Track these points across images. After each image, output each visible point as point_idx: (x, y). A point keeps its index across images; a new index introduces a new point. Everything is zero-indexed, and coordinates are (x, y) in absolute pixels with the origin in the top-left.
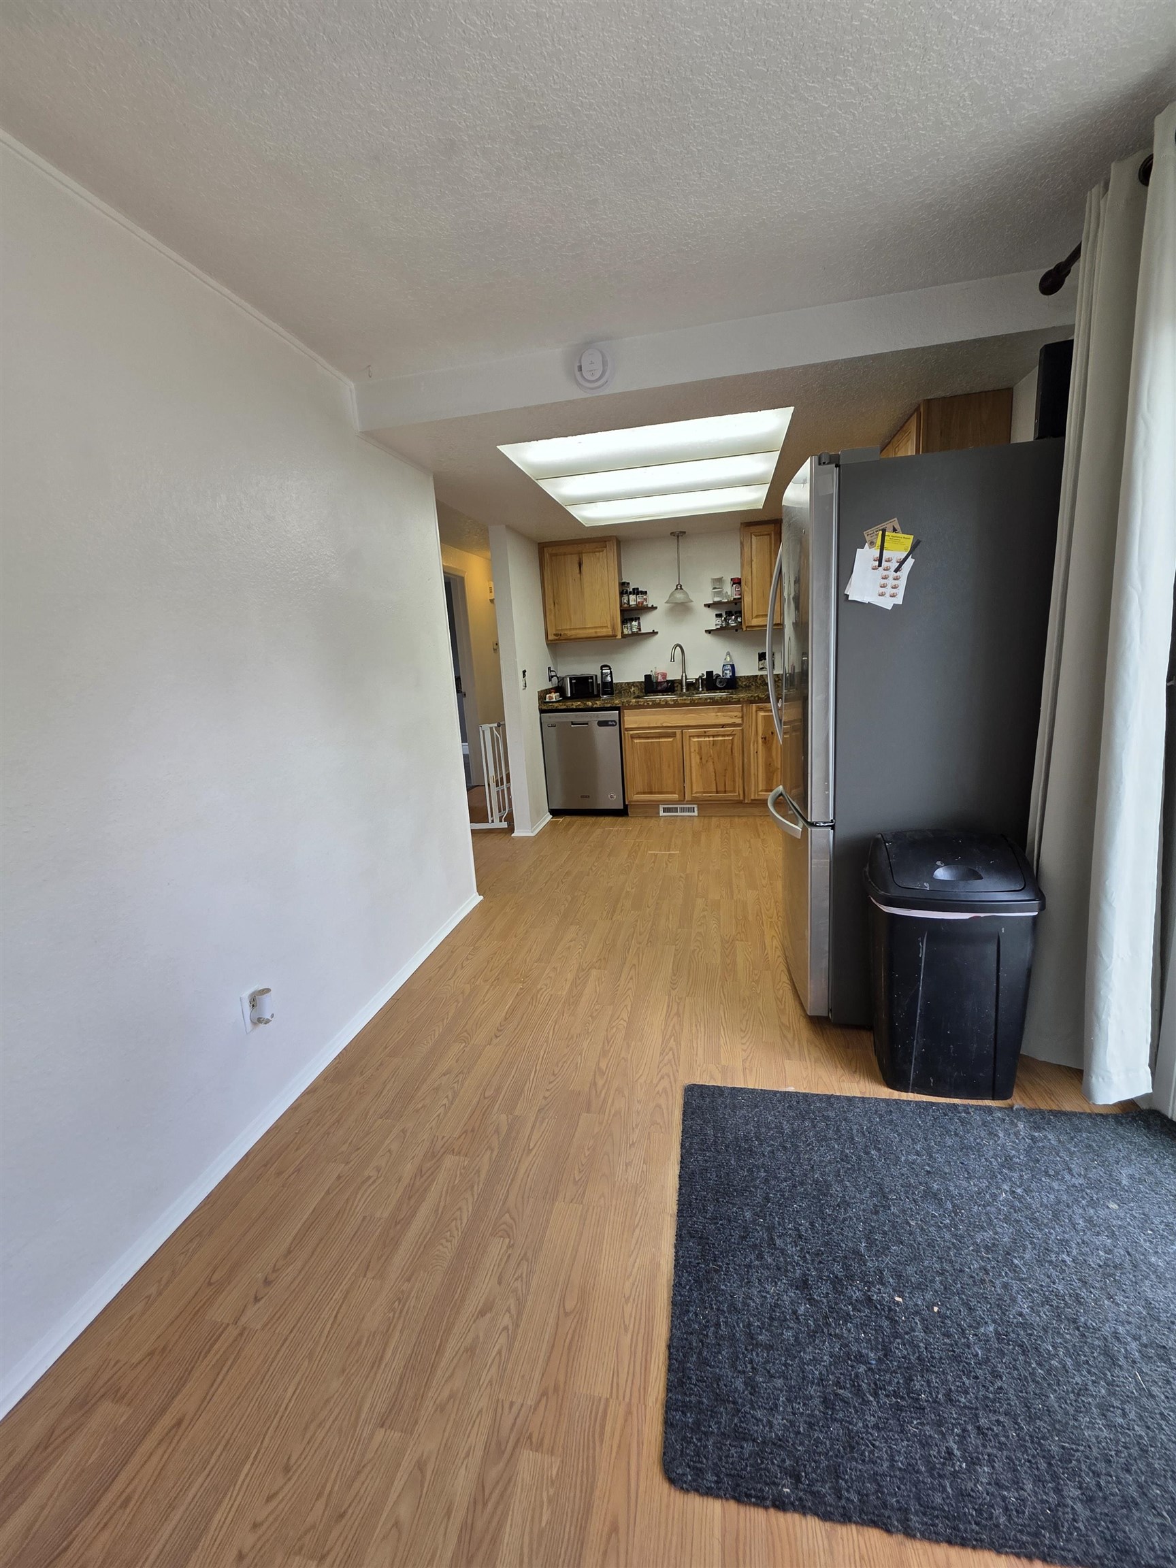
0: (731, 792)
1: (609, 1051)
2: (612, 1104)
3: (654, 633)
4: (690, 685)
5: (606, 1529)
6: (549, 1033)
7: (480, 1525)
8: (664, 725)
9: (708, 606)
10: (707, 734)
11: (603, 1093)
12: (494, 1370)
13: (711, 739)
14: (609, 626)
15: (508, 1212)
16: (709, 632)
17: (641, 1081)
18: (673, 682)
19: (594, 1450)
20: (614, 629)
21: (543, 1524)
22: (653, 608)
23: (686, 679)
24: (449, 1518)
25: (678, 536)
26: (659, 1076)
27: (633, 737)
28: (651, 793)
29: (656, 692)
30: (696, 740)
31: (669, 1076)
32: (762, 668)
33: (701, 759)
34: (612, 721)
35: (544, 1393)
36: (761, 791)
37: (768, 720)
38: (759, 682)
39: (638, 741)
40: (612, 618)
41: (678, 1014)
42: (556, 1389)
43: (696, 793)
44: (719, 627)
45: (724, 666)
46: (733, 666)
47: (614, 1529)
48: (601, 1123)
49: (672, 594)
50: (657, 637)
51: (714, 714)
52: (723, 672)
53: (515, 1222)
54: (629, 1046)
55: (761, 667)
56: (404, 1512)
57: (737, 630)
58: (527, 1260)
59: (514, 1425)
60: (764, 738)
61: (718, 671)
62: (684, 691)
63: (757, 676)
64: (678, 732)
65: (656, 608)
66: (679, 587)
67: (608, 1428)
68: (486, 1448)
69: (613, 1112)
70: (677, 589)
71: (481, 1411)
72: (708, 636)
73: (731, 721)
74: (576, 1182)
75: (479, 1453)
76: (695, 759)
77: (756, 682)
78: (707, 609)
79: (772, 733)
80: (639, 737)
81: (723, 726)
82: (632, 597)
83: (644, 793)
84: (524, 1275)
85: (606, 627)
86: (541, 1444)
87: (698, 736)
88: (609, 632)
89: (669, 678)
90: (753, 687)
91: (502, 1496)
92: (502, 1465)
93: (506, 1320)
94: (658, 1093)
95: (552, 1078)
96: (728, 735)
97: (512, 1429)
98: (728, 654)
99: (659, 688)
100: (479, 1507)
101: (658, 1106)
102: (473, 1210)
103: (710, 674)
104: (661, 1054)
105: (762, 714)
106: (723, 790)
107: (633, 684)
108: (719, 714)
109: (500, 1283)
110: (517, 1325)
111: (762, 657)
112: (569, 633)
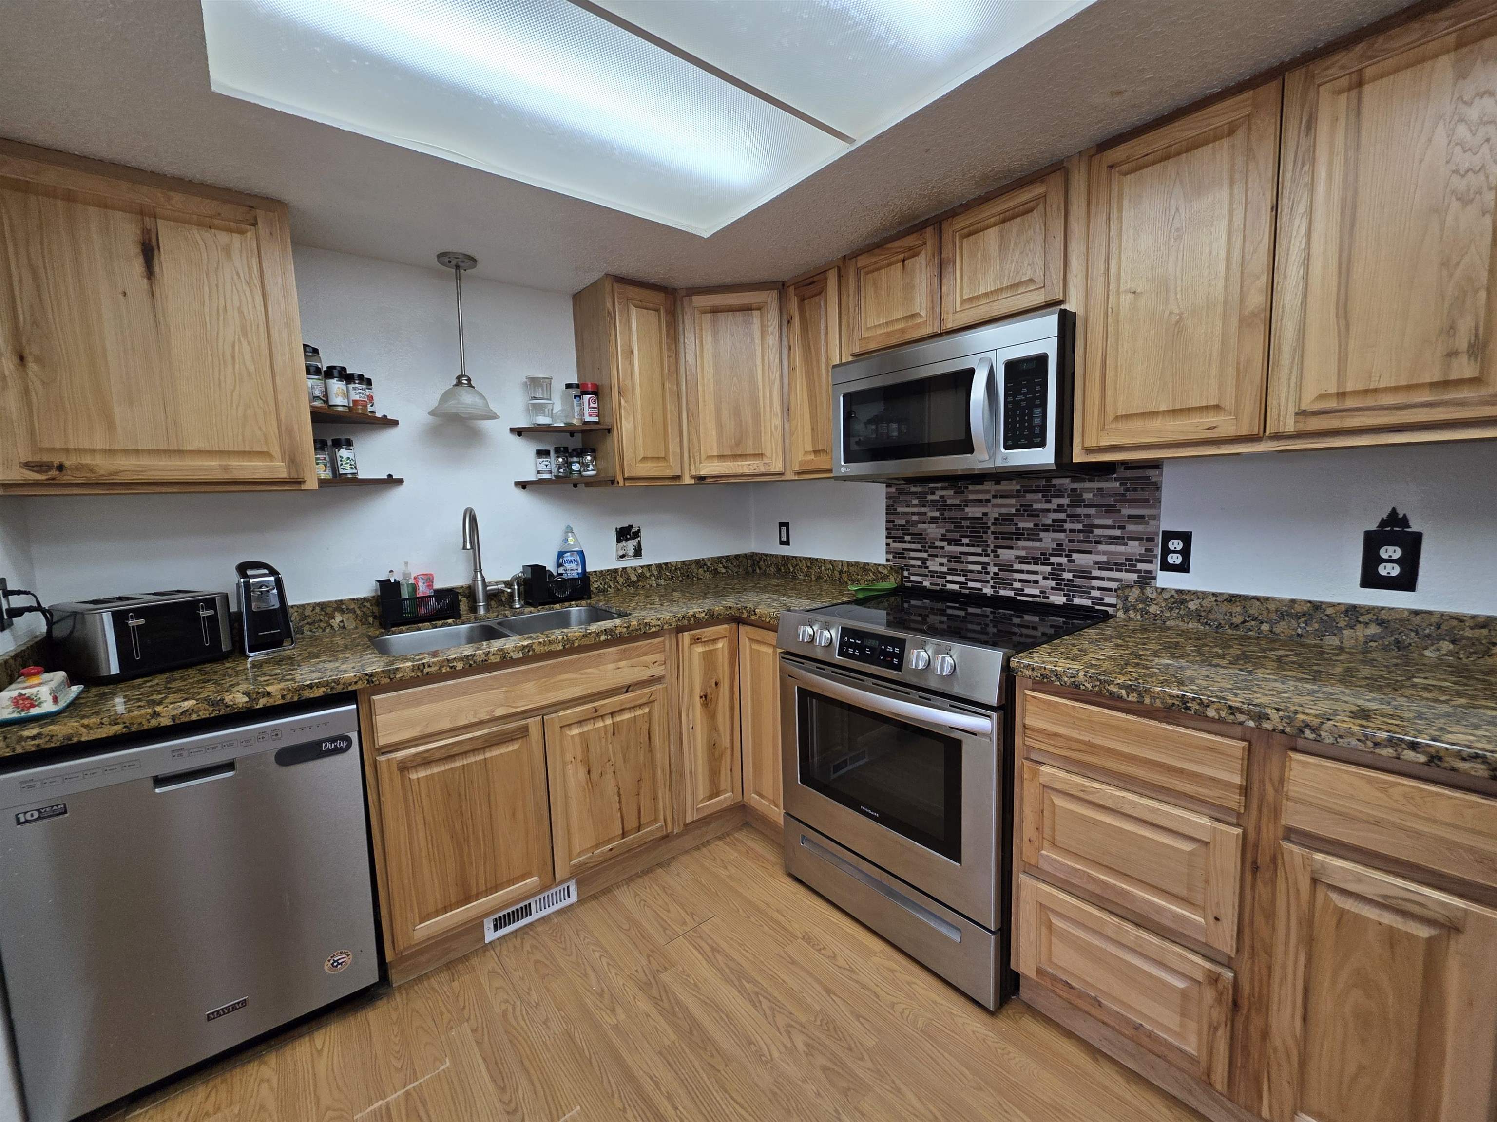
0: (650, 823)
3: (392, 482)
4: (493, 597)
8: (499, 712)
9: (519, 432)
10: (600, 713)
13: (609, 721)
14: (276, 450)
16: (523, 485)
18: (450, 593)
20: (293, 460)
22: (389, 423)
23: (485, 585)
25: (457, 267)
27: (404, 767)
28: (467, 900)
29: (414, 621)
30: (576, 731)
32: (623, 556)
33: (589, 772)
34: (333, 740)
36: (702, 801)
37: (709, 658)
38: (621, 580)
39: (422, 773)
40: (286, 432)
43: (579, 855)
44: (546, 476)
45: (561, 554)
46: (581, 553)
49: (446, 396)
50: (400, 491)
51: (611, 666)
52: (559, 565)
55: (621, 553)
57: (575, 486)
60: (704, 697)
61: (551, 566)
62: (482, 611)
63: (616, 570)
64: (533, 723)
65: (395, 423)
66: (463, 381)
70: (459, 383)
72: (519, 493)
73: (644, 674)
76: (575, 776)
77: (615, 580)
78: (515, 439)
79: (716, 684)
80: (426, 761)
81: (628, 689)
82: (336, 386)
83: (445, 910)
85: (265, 455)
87: (580, 723)
88: (279, 469)
89: (438, 585)
90: (611, 591)
96: (640, 706)
98: (569, 530)
99: (423, 611)
103: (537, 571)
105: (699, 649)
106: (635, 824)
107: (339, 606)
108: (622, 664)
111: (624, 534)
112: (103, 465)
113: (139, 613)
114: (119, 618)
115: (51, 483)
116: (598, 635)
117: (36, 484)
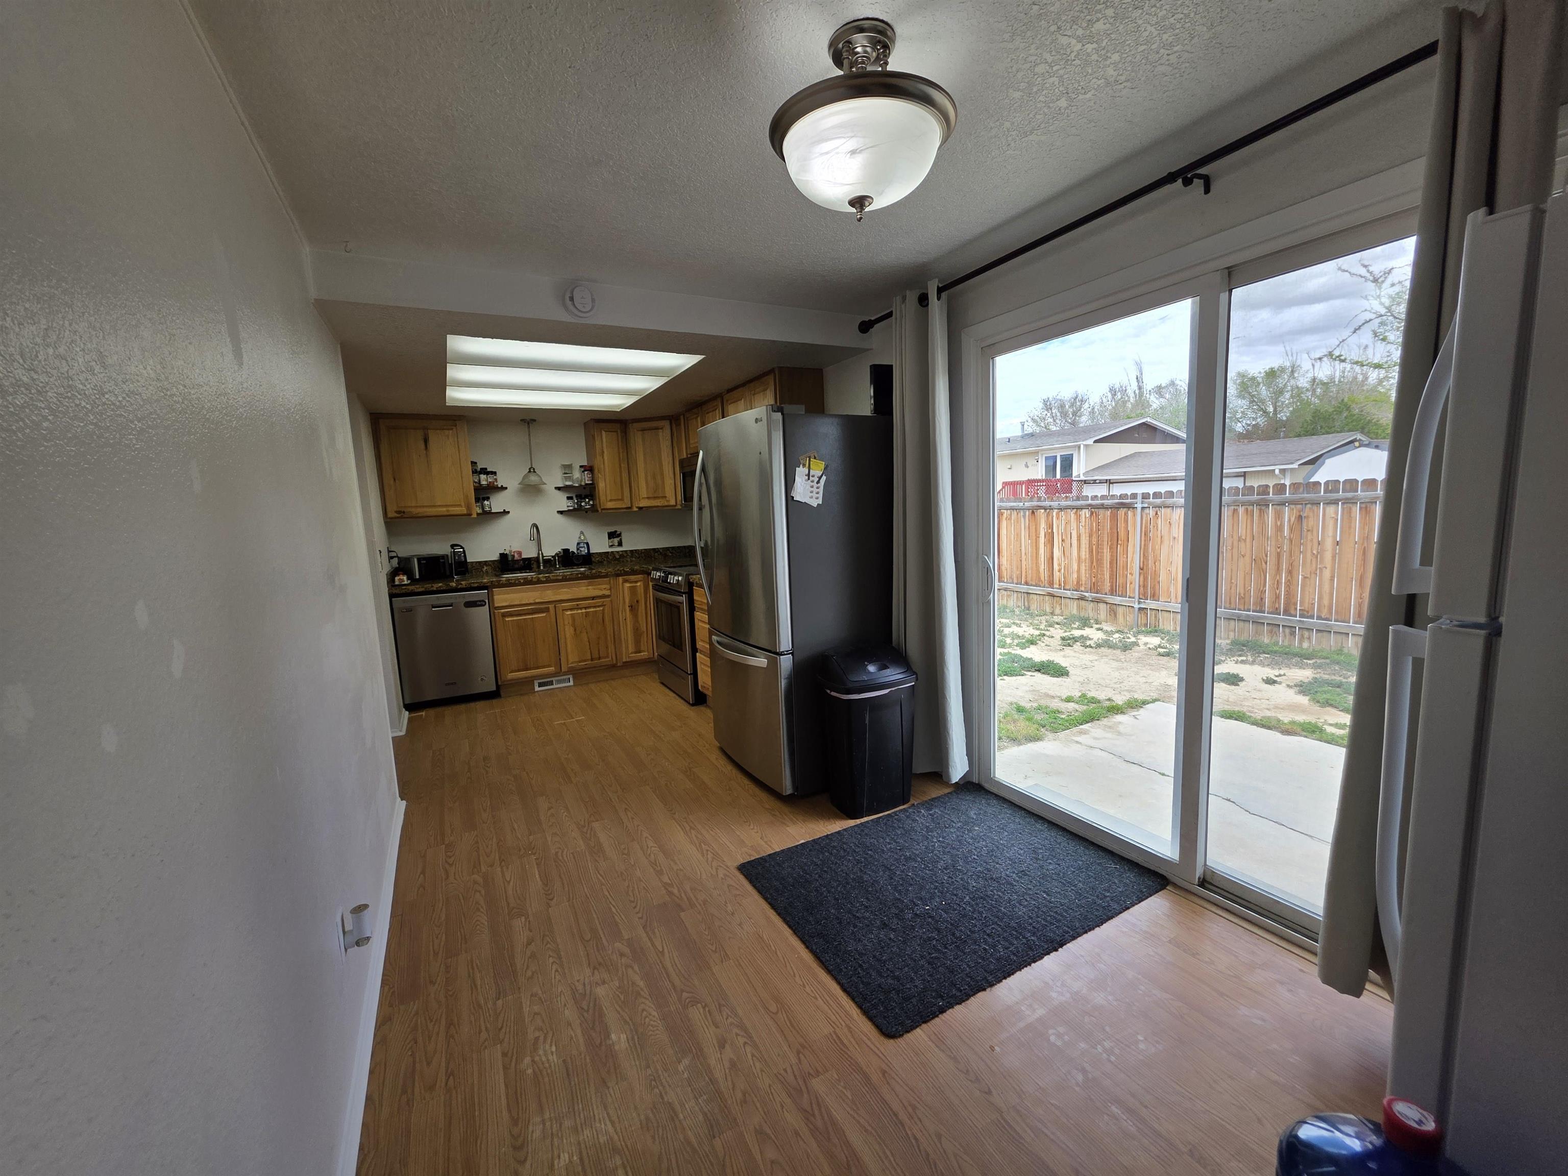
0: (605, 658)
1: (661, 869)
2: (697, 899)
3: (505, 513)
4: (547, 562)
5: (881, 1075)
6: (598, 878)
7: (819, 1123)
8: (537, 601)
9: (558, 489)
10: (580, 606)
11: (683, 895)
12: (758, 1064)
13: (584, 611)
14: (463, 504)
15: (682, 991)
16: (561, 512)
17: (704, 877)
18: (529, 559)
19: (847, 1054)
20: (469, 507)
21: (850, 1097)
22: (503, 488)
23: (543, 557)
24: (800, 1136)
25: (528, 423)
26: (714, 869)
27: (504, 615)
28: (527, 669)
29: (513, 570)
30: (569, 613)
31: (720, 866)
32: (612, 546)
33: (575, 630)
34: (480, 601)
35: (798, 1053)
36: (632, 653)
37: (633, 590)
38: (611, 558)
39: (510, 619)
40: (466, 497)
41: (691, 828)
42: (803, 1047)
43: (572, 663)
44: (571, 508)
45: (578, 544)
46: (587, 544)
47: (884, 1072)
48: (699, 913)
49: (525, 477)
50: (508, 517)
51: (585, 588)
52: (578, 549)
53: (692, 993)
54: (673, 861)
55: (611, 544)
56: (771, 1154)
57: (586, 512)
58: (724, 1006)
59: (795, 1076)
60: (631, 606)
61: (573, 548)
62: (542, 568)
63: (608, 552)
64: (551, 606)
65: (506, 488)
66: (532, 470)
67: (845, 1041)
68: (790, 1096)
69: (701, 903)
70: (530, 471)
71: (770, 1086)
72: (559, 516)
73: (600, 593)
74: (715, 952)
75: (788, 1101)
76: (569, 632)
77: (608, 557)
78: (557, 491)
79: (637, 601)
80: (511, 614)
81: (593, 598)
82: (483, 477)
83: (519, 671)
84: (730, 1013)
85: (460, 505)
86: (817, 1071)
87: (571, 609)
88: (464, 510)
89: (524, 556)
90: (605, 562)
91: (819, 1105)
92: (805, 1095)
93: (741, 1040)
94: (722, 879)
95: (633, 905)
96: (599, 606)
97: (796, 1079)
98: (582, 533)
99: (516, 566)
100: (812, 1119)
101: (729, 886)
102: (654, 1005)
103: (566, 551)
104: (703, 856)
105: (628, 585)
106: (597, 656)
107: (486, 563)
108: (590, 587)
109: (717, 1027)
110: (751, 1037)
111: (612, 535)
112: (415, 511)
113: (424, 559)
114: (419, 560)
115: (402, 517)
116: (577, 574)
117: (398, 518)
